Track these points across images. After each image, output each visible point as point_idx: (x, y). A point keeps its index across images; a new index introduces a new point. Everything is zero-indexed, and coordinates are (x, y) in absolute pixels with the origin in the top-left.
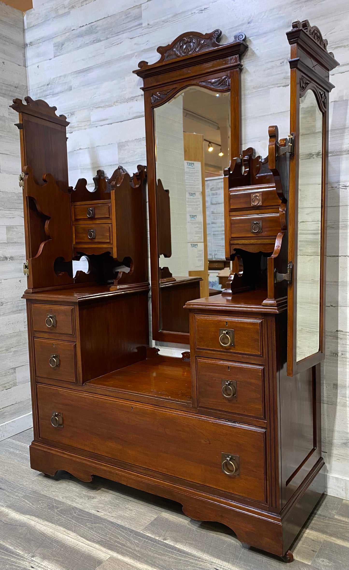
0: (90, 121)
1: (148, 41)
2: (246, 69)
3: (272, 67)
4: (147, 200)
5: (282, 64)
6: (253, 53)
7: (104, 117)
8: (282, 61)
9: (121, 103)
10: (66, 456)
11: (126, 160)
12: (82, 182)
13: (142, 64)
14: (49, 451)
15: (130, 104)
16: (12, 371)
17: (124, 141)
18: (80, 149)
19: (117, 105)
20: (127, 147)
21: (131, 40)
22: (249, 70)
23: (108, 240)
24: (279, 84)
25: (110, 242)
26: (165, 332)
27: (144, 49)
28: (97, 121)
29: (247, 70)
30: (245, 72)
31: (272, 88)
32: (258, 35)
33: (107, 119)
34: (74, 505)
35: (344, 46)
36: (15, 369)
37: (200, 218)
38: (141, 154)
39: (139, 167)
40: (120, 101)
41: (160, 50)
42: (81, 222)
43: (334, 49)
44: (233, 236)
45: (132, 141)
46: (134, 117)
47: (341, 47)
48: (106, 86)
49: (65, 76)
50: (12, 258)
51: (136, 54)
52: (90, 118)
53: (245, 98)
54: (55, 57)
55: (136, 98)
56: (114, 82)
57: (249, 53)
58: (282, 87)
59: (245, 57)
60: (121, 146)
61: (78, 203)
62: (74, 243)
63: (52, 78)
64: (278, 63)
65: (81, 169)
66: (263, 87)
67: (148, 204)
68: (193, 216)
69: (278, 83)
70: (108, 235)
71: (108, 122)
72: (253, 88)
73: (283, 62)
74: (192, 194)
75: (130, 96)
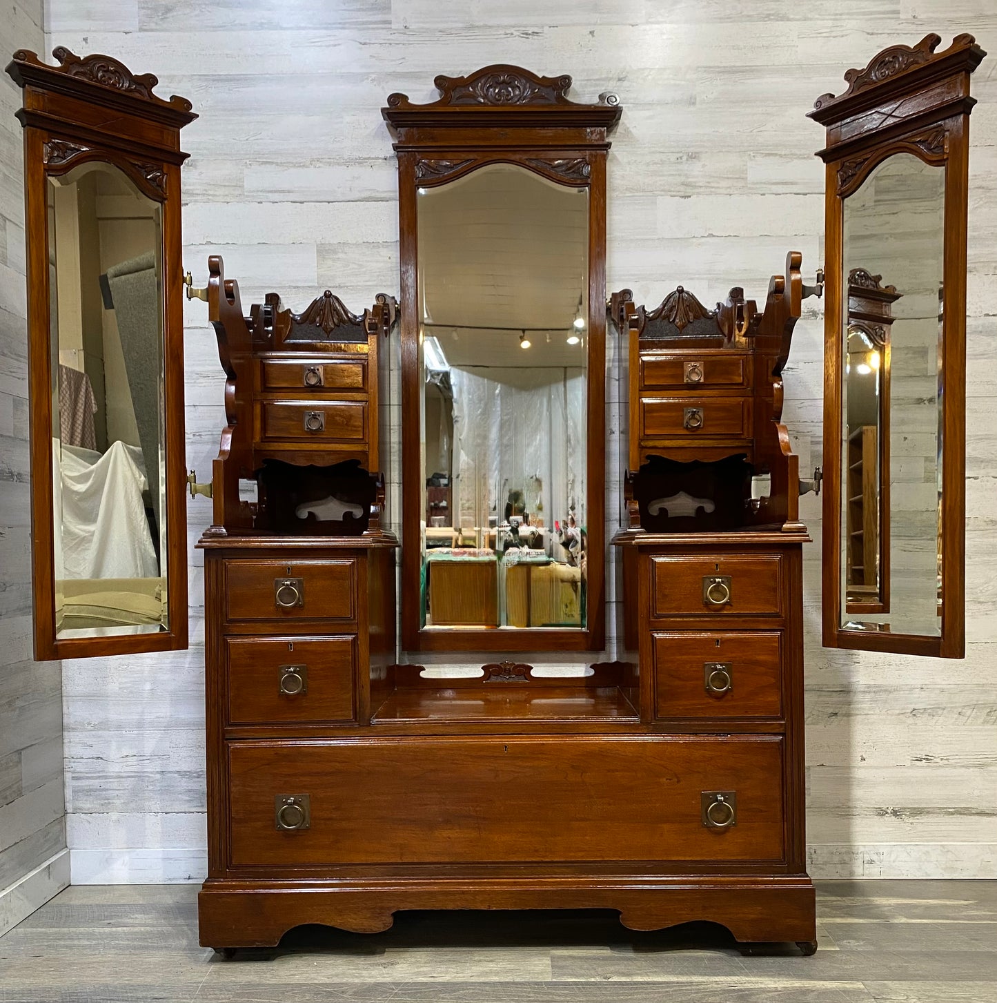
0: (242, 187)
1: (403, 58)
2: (613, 154)
3: (662, 163)
5: (679, 160)
6: (627, 131)
7: (286, 186)
8: (681, 155)
9: (329, 164)
11: (339, 280)
13: (397, 100)
15: (356, 170)
17: (335, 241)
19: (319, 167)
20: (340, 255)
21: (361, 46)
22: (619, 157)
24: (674, 191)
27: (394, 72)
28: (261, 192)
29: (615, 158)
30: (611, 161)
31: (662, 195)
32: (637, 105)
33: (288, 192)
35: (780, 155)
38: (378, 274)
40: (329, 160)
41: (440, 81)
43: (765, 156)
44: (648, 432)
45: (357, 245)
46: (365, 198)
47: (776, 155)
48: (293, 121)
51: (373, 76)
52: (241, 180)
53: (610, 203)
54: (141, 30)
55: (370, 161)
58: (678, 198)
59: (612, 133)
60: (324, 251)
64: (673, 158)
66: (644, 191)
69: (673, 189)
72: (626, 189)
73: (681, 158)
75: (356, 154)
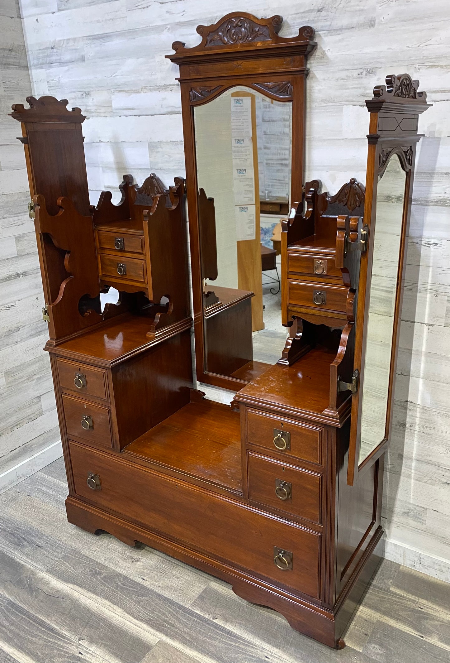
0: (111, 106)
1: (184, 11)
2: (313, 73)
3: (347, 78)
4: (188, 220)
5: (360, 75)
6: (323, 53)
7: (130, 105)
8: (361, 71)
9: (150, 90)
10: (105, 517)
11: (160, 165)
12: (106, 196)
13: (177, 45)
14: (87, 509)
15: (164, 93)
16: (37, 400)
17: (157, 140)
18: (100, 141)
19: (146, 92)
20: (160, 149)
21: (161, 5)
22: (318, 76)
23: (141, 279)
24: (355, 101)
25: (144, 282)
26: (211, 374)
27: (180, 22)
28: (120, 109)
29: (314, 76)
30: (312, 78)
31: (347, 105)
32: (331, 31)
33: (133, 109)
34: (118, 570)
35: (442, 66)
36: (39, 397)
37: (250, 173)
38: (179, 161)
39: (176, 180)
40: (150, 88)
41: (201, 30)
42: (108, 252)
43: (429, 68)
44: (291, 302)
45: (167, 143)
46: (169, 112)
47: (438, 66)
48: (131, 63)
49: (74, 39)
50: (25, 274)
51: (169, 26)
52: (111, 102)
53: (310, 112)
54: (59, 10)
55: (170, 87)
56: (141, 60)
57: (318, 53)
58: (358, 106)
59: (312, 57)
60: (153, 147)
61: (103, 228)
62: (100, 274)
63: (58, 39)
64: (355, 73)
65: (102, 167)
66: (334, 102)
67: (188, 224)
68: (241, 171)
69: (354, 100)
70: (142, 273)
71: (135, 112)
72: (322, 101)
73: (361, 73)
74: (239, 141)
75: (163, 83)
